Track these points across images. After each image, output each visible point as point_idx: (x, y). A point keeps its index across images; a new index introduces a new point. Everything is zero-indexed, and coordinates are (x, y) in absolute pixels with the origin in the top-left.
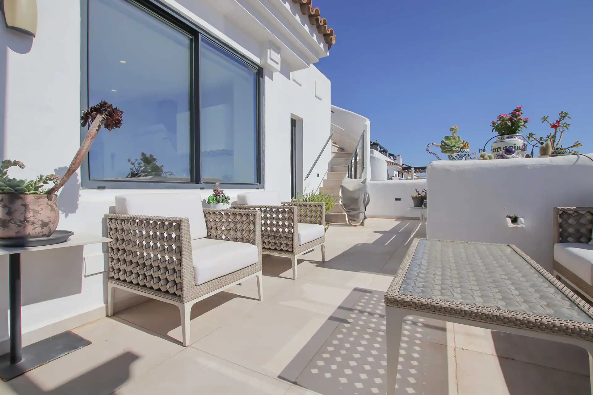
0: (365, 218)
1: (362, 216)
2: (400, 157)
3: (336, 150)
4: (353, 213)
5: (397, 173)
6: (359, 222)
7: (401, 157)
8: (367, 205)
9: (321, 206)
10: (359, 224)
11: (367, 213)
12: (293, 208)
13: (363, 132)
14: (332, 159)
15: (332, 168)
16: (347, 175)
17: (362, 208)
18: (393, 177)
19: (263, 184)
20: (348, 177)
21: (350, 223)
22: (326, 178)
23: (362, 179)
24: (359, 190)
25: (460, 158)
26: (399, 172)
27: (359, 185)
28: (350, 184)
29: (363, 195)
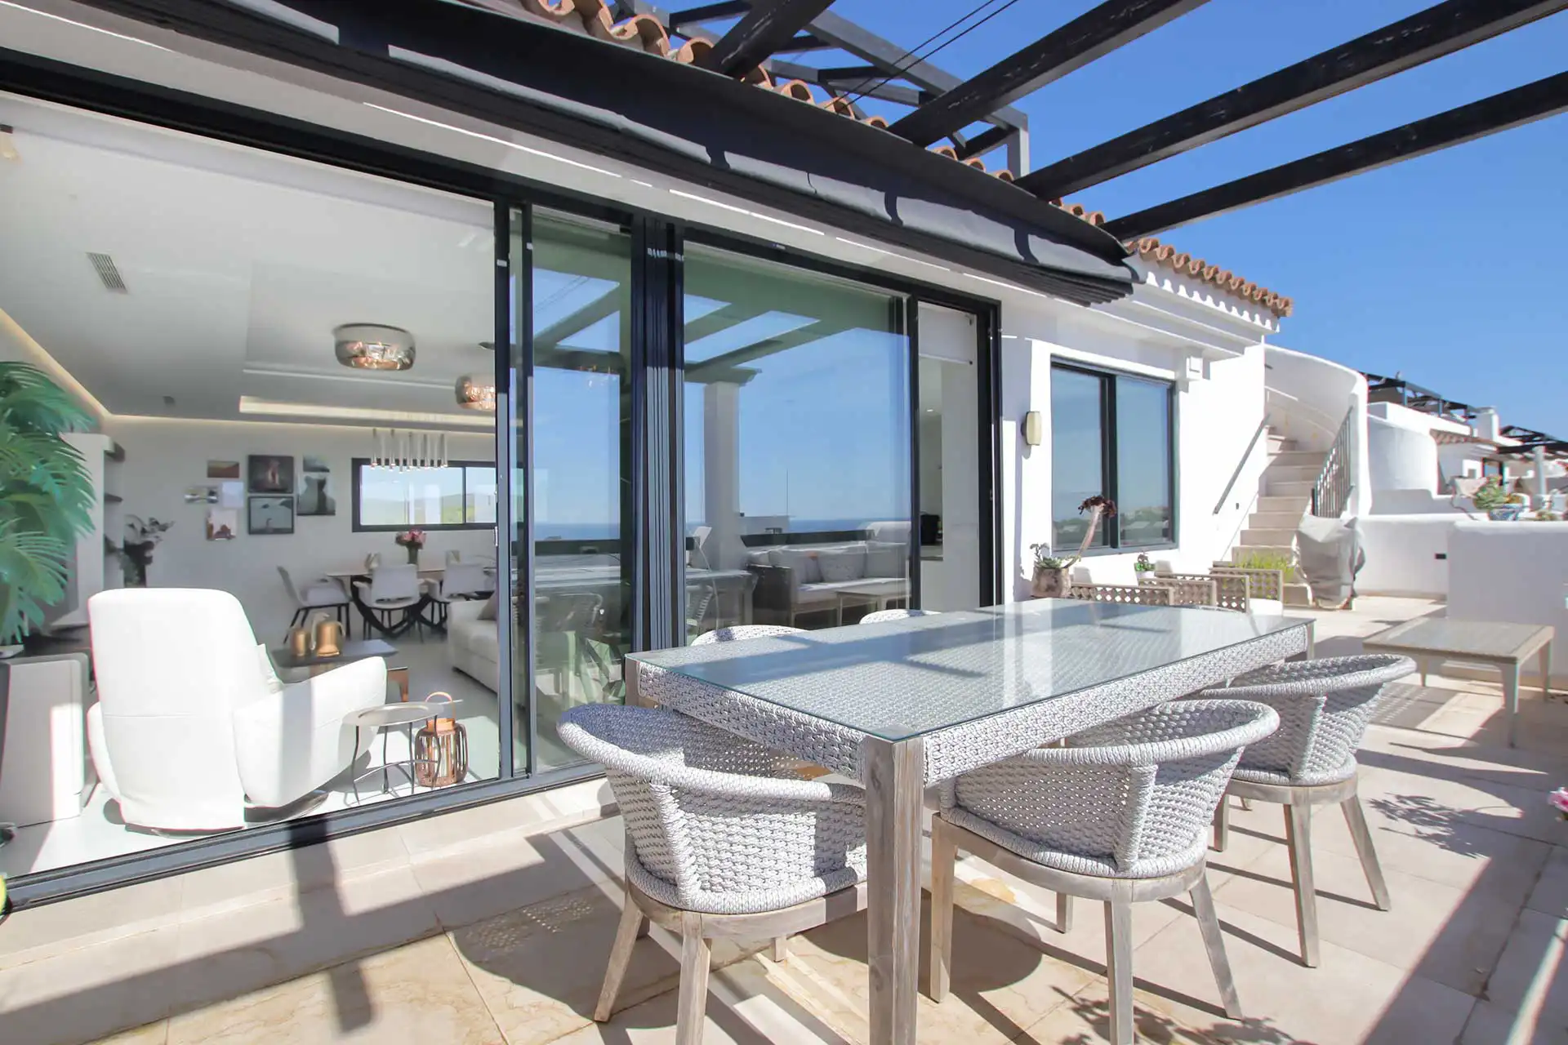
0: (1353, 595)
1: (1345, 591)
2: (1491, 411)
3: (1276, 447)
4: (1324, 584)
5: (1477, 465)
6: (1338, 604)
7: (1497, 412)
8: (1357, 569)
9: (1276, 575)
10: (1338, 607)
11: (1357, 586)
12: (1245, 579)
13: (1349, 412)
14: (1267, 469)
15: (1268, 488)
16: (1309, 508)
17: (1347, 577)
18: (1461, 477)
19: (1176, 540)
20: (1314, 512)
21: (1317, 604)
22: (1254, 510)
23: (1346, 516)
24: (1339, 541)
25: (1504, 517)
26: (1484, 460)
27: (1340, 531)
28: (1319, 528)
29: (1349, 551)
